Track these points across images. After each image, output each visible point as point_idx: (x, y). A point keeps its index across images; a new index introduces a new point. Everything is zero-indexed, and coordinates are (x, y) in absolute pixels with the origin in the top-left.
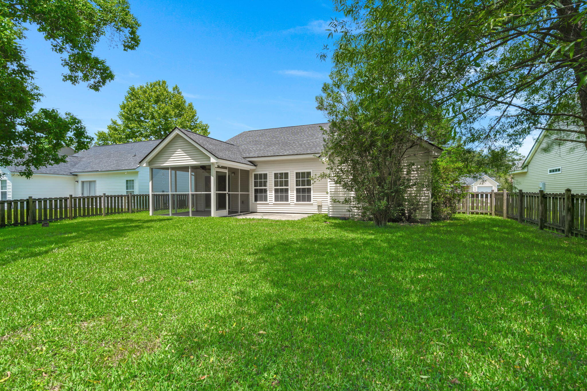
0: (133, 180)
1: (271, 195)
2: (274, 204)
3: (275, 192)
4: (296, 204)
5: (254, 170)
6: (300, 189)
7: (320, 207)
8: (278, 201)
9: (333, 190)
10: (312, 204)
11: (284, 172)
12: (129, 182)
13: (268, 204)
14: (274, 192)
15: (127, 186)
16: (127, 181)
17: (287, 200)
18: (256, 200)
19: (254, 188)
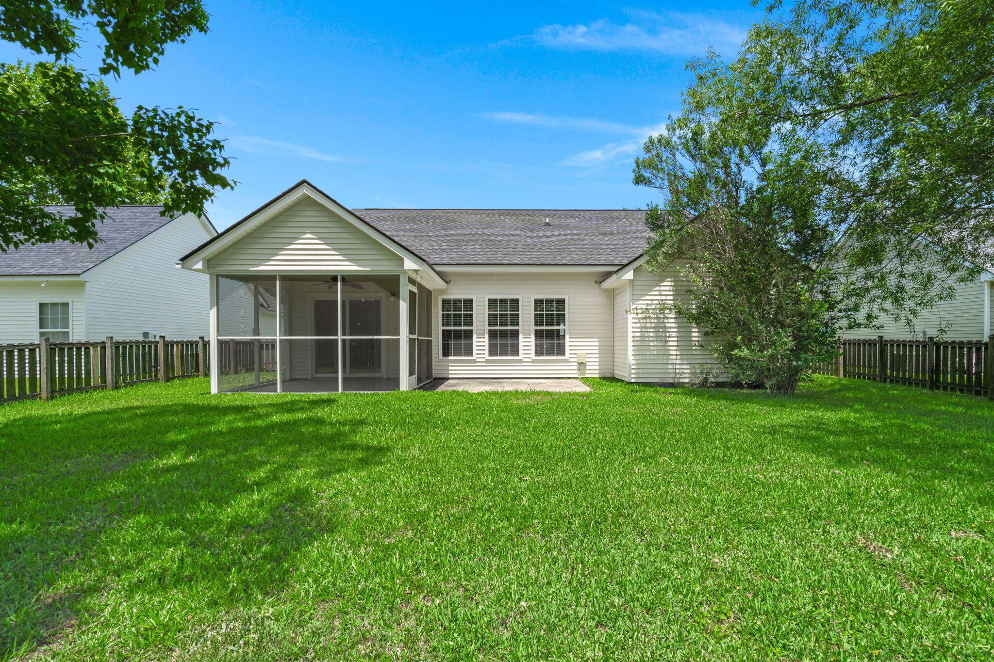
0: (66, 305)
1: (481, 343)
2: (487, 361)
3: (490, 337)
4: (533, 361)
5: (442, 292)
6: (542, 331)
7: (582, 364)
8: (496, 355)
9: (638, 334)
10: (567, 361)
11: (509, 297)
12: (49, 310)
13: (474, 361)
14: (487, 336)
15: (41, 320)
16: (42, 306)
17: (516, 353)
18: (446, 353)
19: (441, 328)
